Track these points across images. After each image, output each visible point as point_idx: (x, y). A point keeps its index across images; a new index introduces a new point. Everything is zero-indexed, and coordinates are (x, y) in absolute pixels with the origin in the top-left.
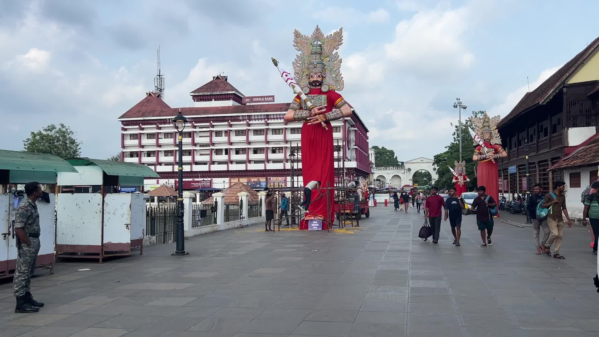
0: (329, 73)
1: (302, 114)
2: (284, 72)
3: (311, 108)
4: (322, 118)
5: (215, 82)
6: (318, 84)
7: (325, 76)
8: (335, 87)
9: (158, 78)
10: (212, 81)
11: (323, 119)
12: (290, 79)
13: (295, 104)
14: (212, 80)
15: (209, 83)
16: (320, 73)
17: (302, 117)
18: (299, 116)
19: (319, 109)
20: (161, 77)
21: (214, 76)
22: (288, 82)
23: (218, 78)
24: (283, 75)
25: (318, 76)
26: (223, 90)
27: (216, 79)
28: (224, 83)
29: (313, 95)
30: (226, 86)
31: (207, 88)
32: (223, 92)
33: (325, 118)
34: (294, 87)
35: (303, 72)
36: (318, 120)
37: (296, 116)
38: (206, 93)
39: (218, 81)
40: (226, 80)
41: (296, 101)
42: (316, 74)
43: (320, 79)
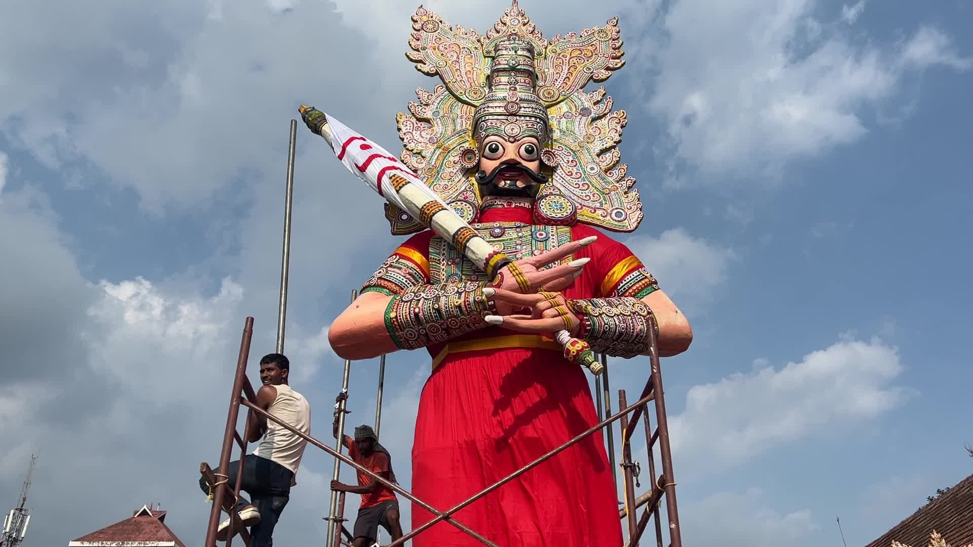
0: (571, 159)
1: (438, 298)
2: (352, 139)
3: (492, 263)
4: (564, 308)
5: (135, 521)
6: (520, 184)
7: (552, 164)
8: (599, 212)
9: (17, 515)
10: (129, 520)
11: (570, 315)
12: (385, 157)
13: (400, 269)
14: (132, 516)
15: (123, 523)
16: (534, 140)
17: (438, 310)
18: (424, 307)
19: (539, 265)
20: (23, 512)
21: (137, 510)
22: (370, 168)
23: (144, 513)
24: (348, 148)
25: (527, 150)
26: (149, 539)
27: (138, 516)
28: (154, 525)
29: (497, 224)
30: (157, 532)
31: (114, 534)
32: (148, 542)
33: (579, 312)
34: (399, 184)
35: (447, 151)
36: (539, 315)
37: (404, 312)
38: (109, 543)
39: (144, 519)
40: (162, 519)
41: (403, 257)
42: (515, 141)
43: (533, 166)
